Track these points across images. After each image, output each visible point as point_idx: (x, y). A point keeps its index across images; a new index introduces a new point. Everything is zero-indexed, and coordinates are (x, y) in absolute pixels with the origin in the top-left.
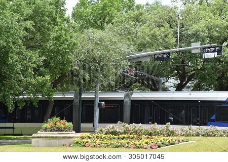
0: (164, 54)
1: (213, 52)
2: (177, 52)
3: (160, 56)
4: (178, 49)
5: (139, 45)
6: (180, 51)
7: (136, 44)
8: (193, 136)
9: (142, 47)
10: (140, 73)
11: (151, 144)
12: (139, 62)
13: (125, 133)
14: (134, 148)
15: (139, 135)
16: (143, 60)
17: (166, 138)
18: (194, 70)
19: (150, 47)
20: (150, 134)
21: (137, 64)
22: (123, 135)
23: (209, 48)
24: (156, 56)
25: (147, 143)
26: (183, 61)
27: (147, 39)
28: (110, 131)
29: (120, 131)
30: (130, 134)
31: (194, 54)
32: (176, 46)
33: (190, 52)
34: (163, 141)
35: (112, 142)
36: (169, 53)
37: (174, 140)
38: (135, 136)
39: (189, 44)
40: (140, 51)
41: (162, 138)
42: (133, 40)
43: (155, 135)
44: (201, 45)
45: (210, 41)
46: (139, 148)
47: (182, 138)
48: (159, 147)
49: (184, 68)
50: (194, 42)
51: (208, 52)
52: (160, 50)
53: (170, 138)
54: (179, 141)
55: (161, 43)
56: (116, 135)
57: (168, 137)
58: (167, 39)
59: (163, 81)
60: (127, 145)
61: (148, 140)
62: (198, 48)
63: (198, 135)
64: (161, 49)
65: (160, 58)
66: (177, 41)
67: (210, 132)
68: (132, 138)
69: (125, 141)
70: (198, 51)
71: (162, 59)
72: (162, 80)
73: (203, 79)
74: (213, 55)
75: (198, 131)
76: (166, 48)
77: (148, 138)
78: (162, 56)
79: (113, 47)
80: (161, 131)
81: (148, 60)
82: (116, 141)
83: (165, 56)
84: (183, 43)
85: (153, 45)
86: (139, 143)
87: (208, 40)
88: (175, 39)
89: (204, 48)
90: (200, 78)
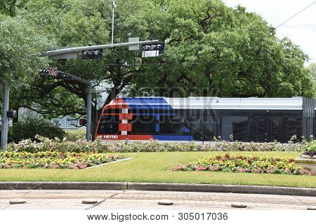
0: (95, 50)
1: (154, 50)
2: (111, 48)
3: (90, 53)
4: (112, 45)
5: (62, 38)
6: (114, 48)
7: (58, 37)
8: (129, 151)
9: (66, 40)
10: (64, 74)
11: (79, 162)
12: (62, 60)
13: (45, 149)
14: (56, 168)
15: (64, 152)
16: (68, 58)
17: (97, 155)
18: (131, 72)
19: (77, 41)
20: (78, 151)
21: (60, 61)
22: (43, 153)
23: (150, 45)
24: (85, 53)
25: (73, 161)
26: (118, 60)
27: (73, 30)
28: (25, 147)
29: (39, 147)
30: (52, 151)
31: (131, 51)
32: (109, 41)
33: (126, 48)
34: (93, 158)
35: (28, 161)
36: (101, 50)
37: (107, 158)
38: (58, 153)
39: (126, 39)
40: (64, 45)
41: (92, 155)
42: (54, 30)
43: (83, 152)
44: (140, 40)
45: (150, 36)
46: (62, 168)
47: (116, 155)
48: (89, 166)
49: (119, 69)
50: (132, 36)
51: (148, 50)
52: (90, 45)
53: (102, 155)
54: (113, 158)
55: (91, 37)
56: (33, 153)
57: (100, 154)
58: (98, 32)
59: (93, 85)
60: (47, 165)
61: (74, 158)
62: (136, 44)
63: (135, 151)
64: (91, 43)
65: (90, 55)
66: (110, 35)
67: (149, 146)
68: (54, 156)
69: (45, 160)
70: (137, 48)
71: (92, 56)
72: (93, 83)
73: (141, 82)
74: (154, 54)
75: (136, 145)
76: (98, 43)
77: (74, 155)
78: (93, 53)
79: (28, 38)
80: (90, 147)
81: (75, 57)
82: (33, 160)
83: (96, 53)
84: (118, 37)
85: (80, 39)
86: (63, 162)
87: (147, 35)
88: (108, 33)
89: (144, 45)
90: (139, 82)
